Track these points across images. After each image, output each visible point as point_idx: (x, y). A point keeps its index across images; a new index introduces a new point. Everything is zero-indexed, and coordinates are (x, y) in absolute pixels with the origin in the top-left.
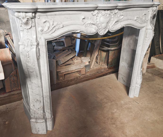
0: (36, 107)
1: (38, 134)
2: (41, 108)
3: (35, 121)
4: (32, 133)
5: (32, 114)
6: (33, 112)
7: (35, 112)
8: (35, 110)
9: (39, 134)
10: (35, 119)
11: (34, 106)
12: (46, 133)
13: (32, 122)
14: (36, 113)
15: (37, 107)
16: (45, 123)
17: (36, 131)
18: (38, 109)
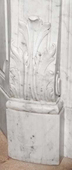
0: (32, 48)
1: (28, 160)
2: (51, 52)
3: (23, 104)
4: (9, 158)
5: (16, 77)
6: (21, 68)
7: (26, 67)
8: (26, 58)
9: (32, 160)
10: (22, 100)
11: (23, 43)
12: (58, 163)
13: (13, 109)
14: (31, 69)
15: (35, 49)
16: (58, 116)
17: (23, 149)
18: (40, 55)
